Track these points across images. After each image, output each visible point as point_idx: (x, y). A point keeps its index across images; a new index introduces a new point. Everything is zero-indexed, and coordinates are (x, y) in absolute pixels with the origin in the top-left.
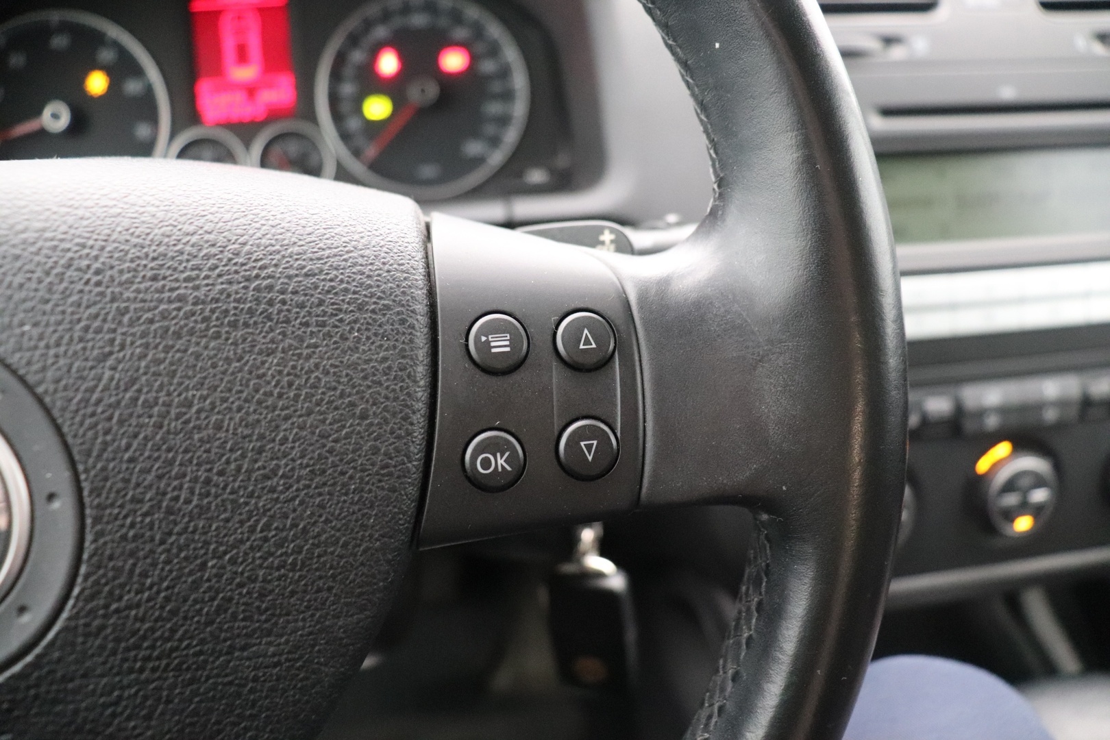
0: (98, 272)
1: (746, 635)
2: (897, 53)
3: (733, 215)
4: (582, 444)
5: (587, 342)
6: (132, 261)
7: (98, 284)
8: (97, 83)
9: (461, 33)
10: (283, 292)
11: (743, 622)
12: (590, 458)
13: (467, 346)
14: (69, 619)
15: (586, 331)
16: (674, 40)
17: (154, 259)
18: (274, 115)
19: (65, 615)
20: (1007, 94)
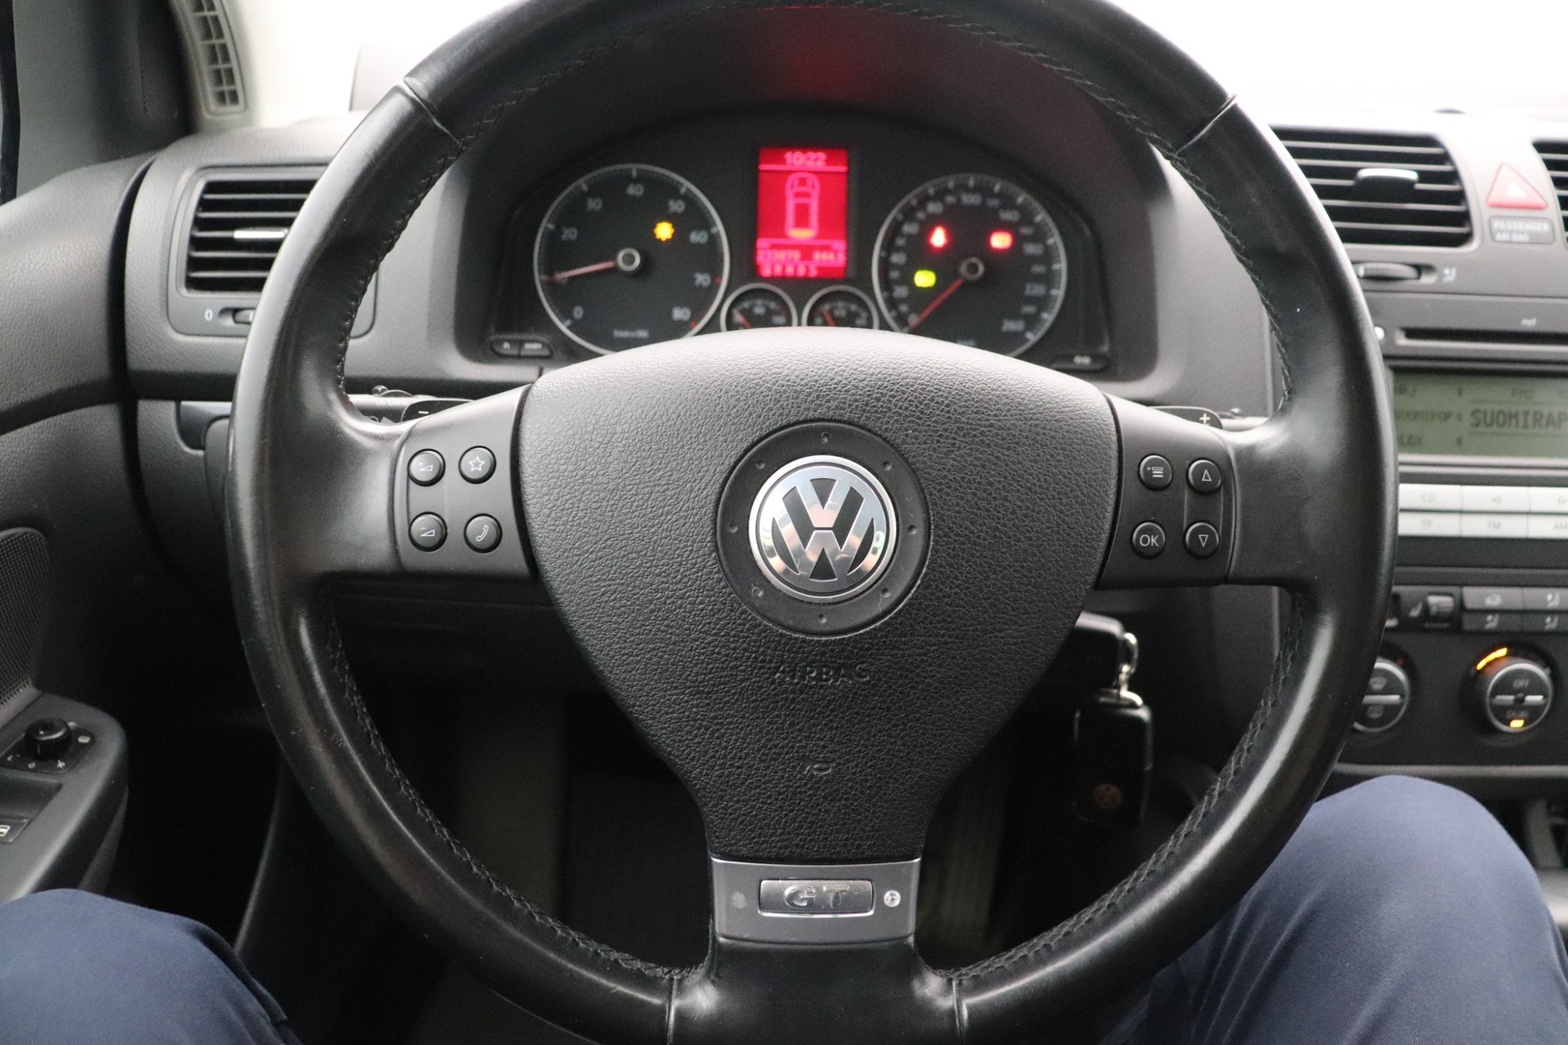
0: (948, 406)
1: (1282, 678)
2: (1427, 280)
3: (1295, 410)
4: (1200, 536)
5: (1206, 478)
6: (966, 401)
7: (948, 412)
8: (664, 231)
9: (1008, 216)
10: (1044, 428)
11: (1281, 669)
12: (1203, 545)
13: (1139, 472)
14: (912, 598)
15: (1206, 471)
16: (1270, 302)
17: (977, 402)
18: (826, 276)
19: (910, 595)
20: (1529, 324)
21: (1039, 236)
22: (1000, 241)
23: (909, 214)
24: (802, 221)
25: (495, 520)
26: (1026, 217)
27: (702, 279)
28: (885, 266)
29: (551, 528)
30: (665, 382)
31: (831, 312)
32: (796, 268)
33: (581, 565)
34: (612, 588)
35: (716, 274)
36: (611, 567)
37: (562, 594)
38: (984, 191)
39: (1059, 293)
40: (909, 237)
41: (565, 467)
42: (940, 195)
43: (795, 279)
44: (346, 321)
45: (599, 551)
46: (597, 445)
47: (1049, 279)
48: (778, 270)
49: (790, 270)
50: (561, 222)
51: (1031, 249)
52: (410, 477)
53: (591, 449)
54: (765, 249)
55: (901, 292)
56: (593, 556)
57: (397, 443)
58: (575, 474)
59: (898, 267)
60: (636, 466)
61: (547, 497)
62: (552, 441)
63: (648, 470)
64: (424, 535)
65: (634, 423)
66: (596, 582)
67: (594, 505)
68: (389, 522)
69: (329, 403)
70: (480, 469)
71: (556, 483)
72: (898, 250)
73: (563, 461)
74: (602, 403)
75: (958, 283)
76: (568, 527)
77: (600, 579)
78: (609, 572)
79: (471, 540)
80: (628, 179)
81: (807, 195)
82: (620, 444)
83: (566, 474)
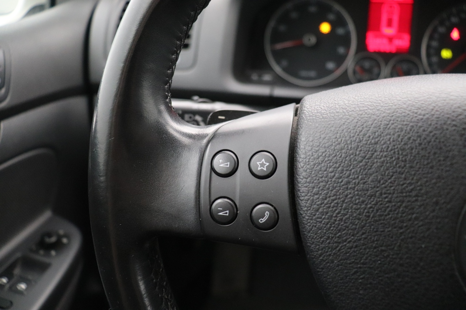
8: (325, 28)
23: (442, 23)
24: (390, 24)
25: (275, 208)
27: (341, 50)
29: (318, 220)
30: (416, 113)
33: (339, 250)
34: (362, 270)
35: (348, 48)
36: (364, 254)
37: (323, 269)
40: (441, 33)
41: (333, 174)
44: (173, 55)
45: (354, 242)
46: (360, 159)
50: (279, 23)
52: (212, 169)
53: (355, 162)
55: (434, 59)
56: (350, 245)
57: (205, 141)
58: (340, 180)
59: (434, 47)
60: (392, 179)
61: (316, 196)
62: (323, 153)
63: (401, 183)
64: (221, 214)
65: (392, 145)
66: (350, 264)
67: (354, 206)
68: (196, 201)
69: (160, 112)
70: (265, 169)
71: (325, 186)
72: (436, 40)
73: (331, 170)
74: (365, 126)
76: (332, 221)
77: (353, 262)
78: (361, 258)
79: (255, 221)
82: (379, 160)
83: (334, 179)
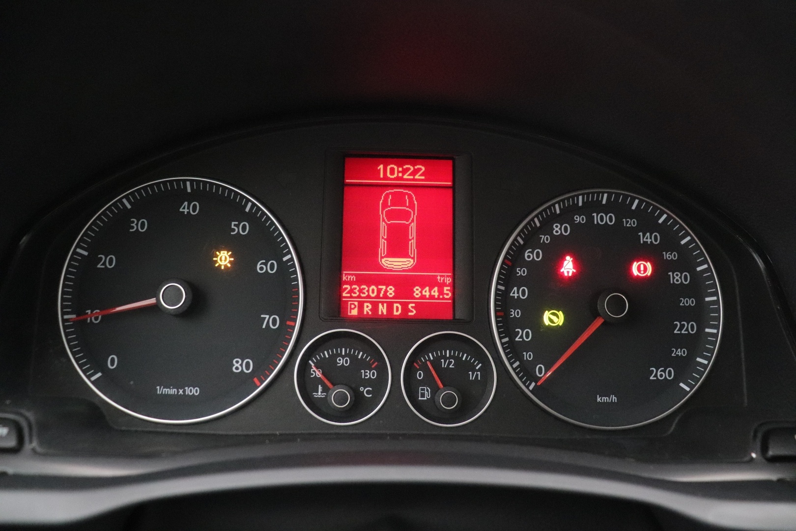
9: (647, 238)
18: (429, 317)
21: (686, 263)
22: (641, 269)
23: (531, 238)
24: (398, 249)
26: (670, 240)
27: (270, 321)
28: (504, 300)
31: (436, 363)
32: (390, 307)
35: (287, 315)
38: (620, 209)
39: (715, 331)
40: (531, 265)
42: (566, 216)
43: (389, 320)
47: (700, 314)
48: (367, 308)
49: (383, 309)
50: (97, 247)
51: (677, 278)
54: (351, 283)
55: (524, 335)
59: (518, 303)
72: (521, 281)
75: (599, 322)
80: (181, 196)
81: (406, 215)
